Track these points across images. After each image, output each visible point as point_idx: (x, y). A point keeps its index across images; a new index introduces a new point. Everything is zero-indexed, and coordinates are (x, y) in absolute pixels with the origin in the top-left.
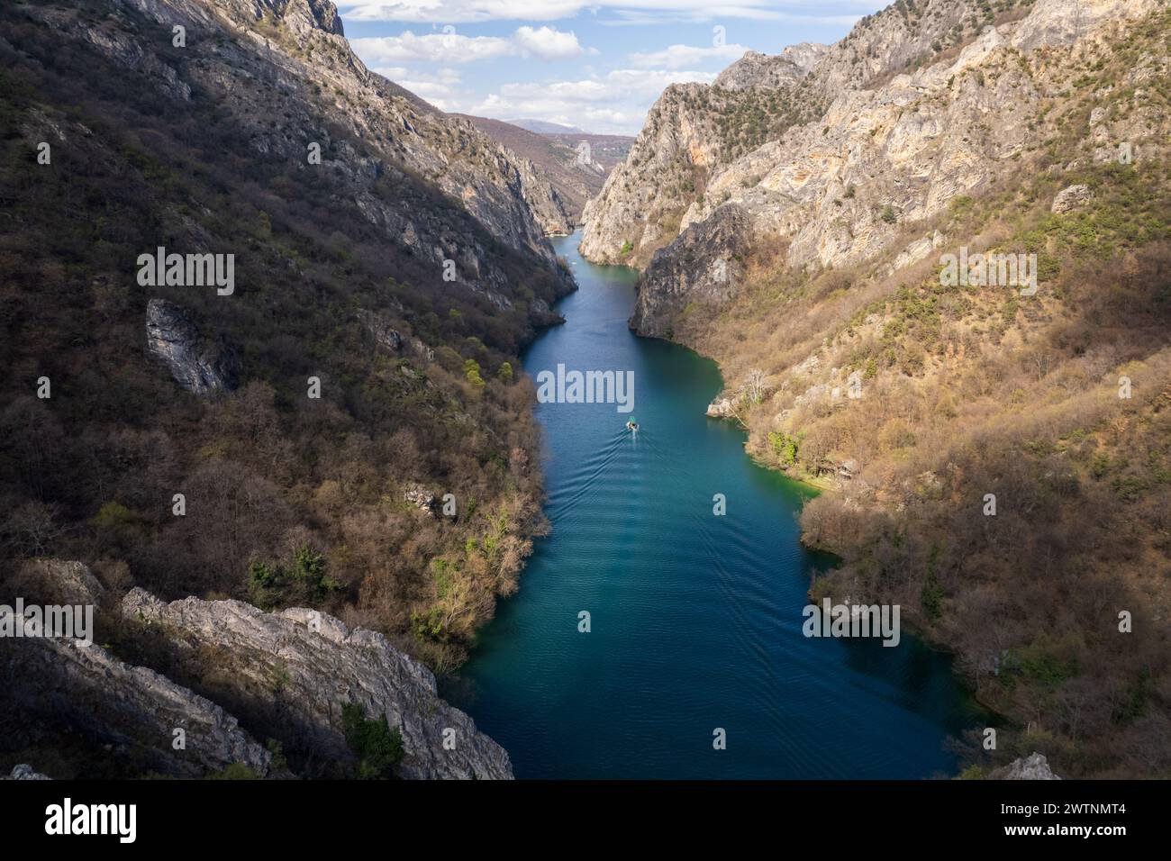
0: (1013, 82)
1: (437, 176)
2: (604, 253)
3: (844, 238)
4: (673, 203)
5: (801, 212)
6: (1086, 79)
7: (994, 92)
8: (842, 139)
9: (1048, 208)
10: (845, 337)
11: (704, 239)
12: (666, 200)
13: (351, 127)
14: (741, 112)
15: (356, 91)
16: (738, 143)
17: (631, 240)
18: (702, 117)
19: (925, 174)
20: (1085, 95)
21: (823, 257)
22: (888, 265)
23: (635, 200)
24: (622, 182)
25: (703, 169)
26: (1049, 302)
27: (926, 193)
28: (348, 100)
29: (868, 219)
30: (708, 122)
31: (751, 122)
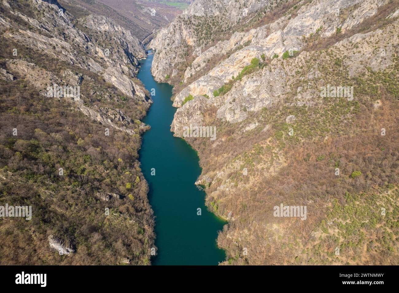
0: (279, 71)
1: (102, 74)
2: (160, 79)
3: (232, 114)
4: (182, 60)
5: (221, 99)
6: (298, 71)
7: (274, 73)
8: (234, 60)
9: (285, 120)
10: (230, 166)
11: (192, 106)
12: (179, 59)
13: (69, 61)
14: (203, 25)
15: (69, 46)
16: (202, 39)
17: (168, 74)
18: (190, 28)
19: (255, 97)
20: (298, 78)
21: (227, 117)
22: (244, 129)
23: (169, 59)
24: (164, 51)
25: (191, 47)
26: (282, 158)
27: (255, 103)
28: (66, 50)
29: (239, 110)
30: (192, 30)
31: (207, 30)
